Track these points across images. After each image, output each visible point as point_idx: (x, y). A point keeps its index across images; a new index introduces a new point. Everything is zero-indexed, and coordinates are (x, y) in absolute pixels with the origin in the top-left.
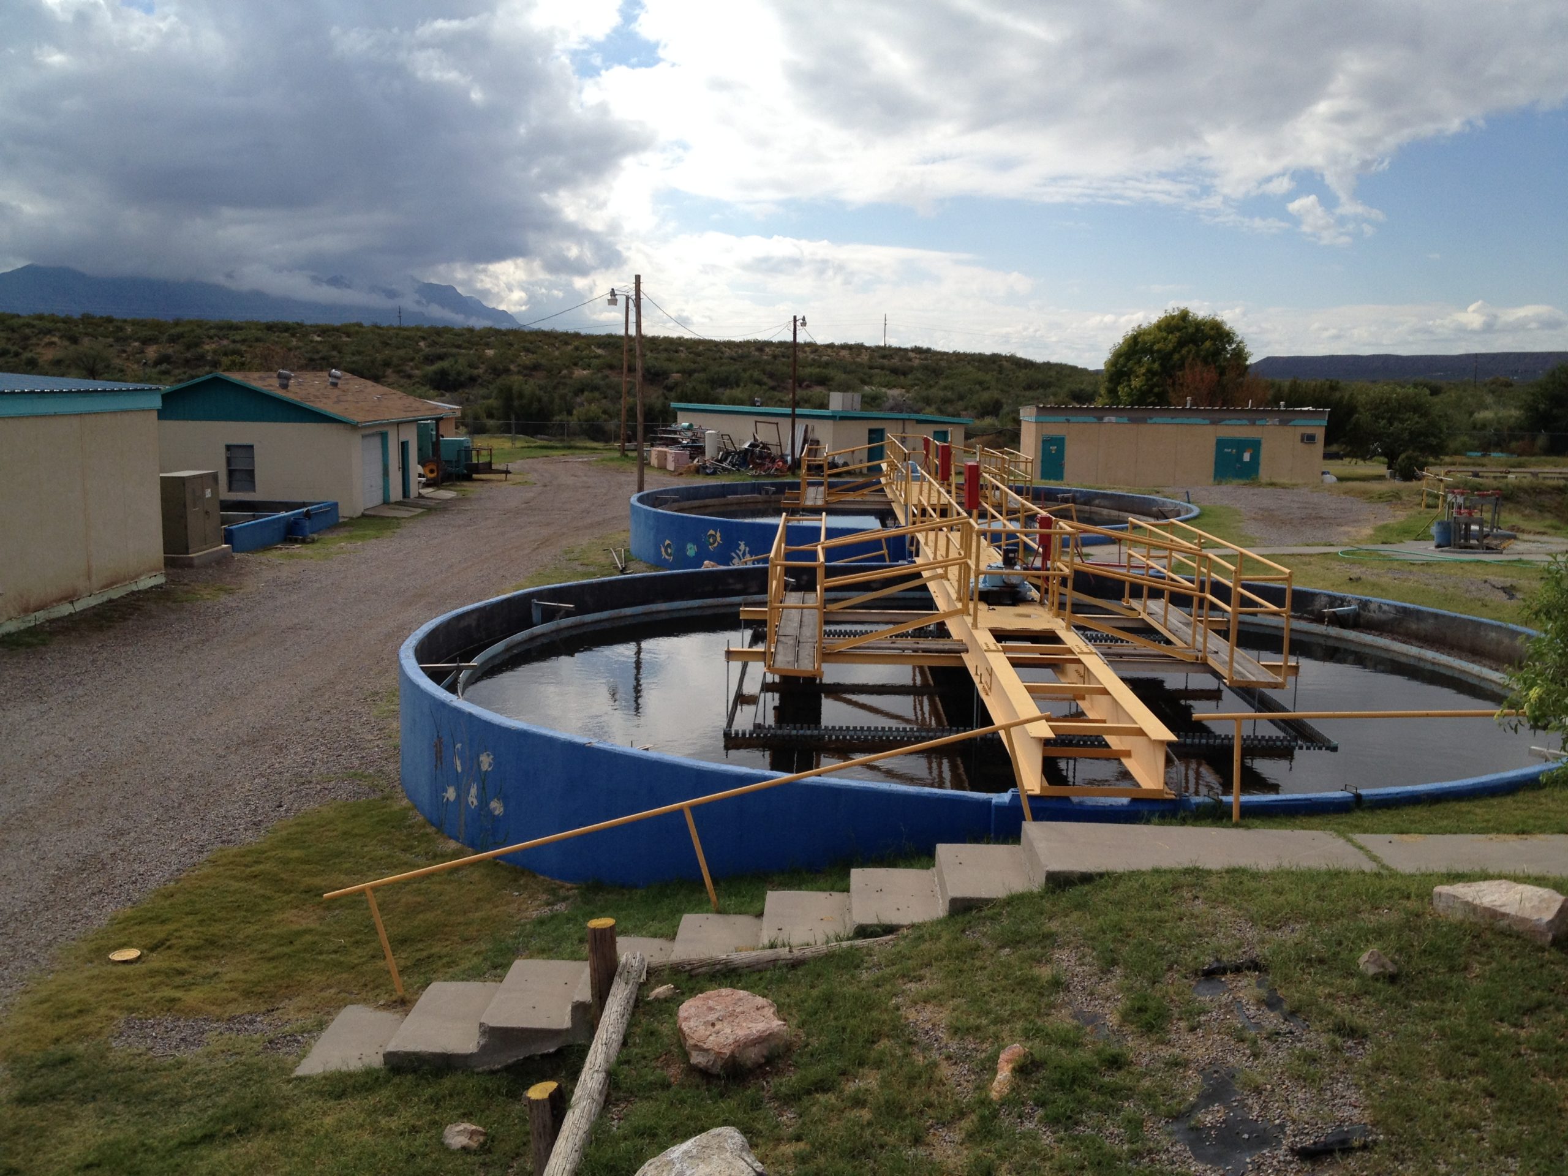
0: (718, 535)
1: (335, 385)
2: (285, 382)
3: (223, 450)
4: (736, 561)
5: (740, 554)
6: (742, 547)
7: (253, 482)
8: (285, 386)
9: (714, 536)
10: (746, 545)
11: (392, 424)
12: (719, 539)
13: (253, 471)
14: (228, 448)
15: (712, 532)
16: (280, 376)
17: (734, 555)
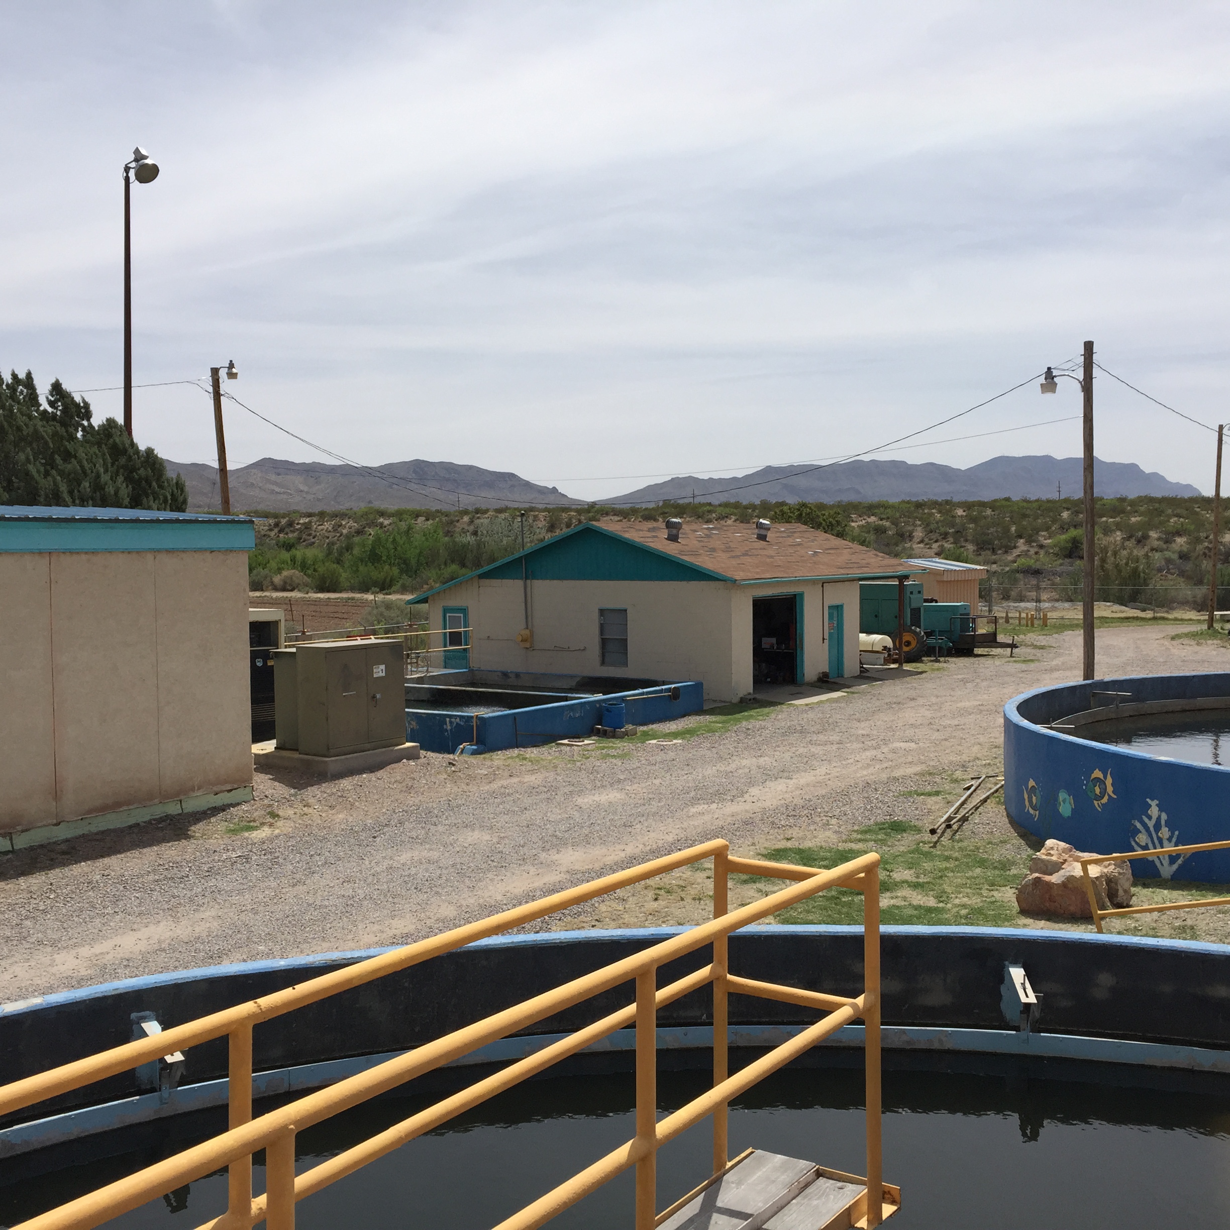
0: (1109, 781)
1: (762, 538)
2: (674, 531)
3: (596, 614)
4: (1142, 838)
5: (1151, 824)
6: (1154, 811)
7: (625, 653)
8: (673, 538)
9: (1102, 782)
10: (1161, 808)
11: (813, 582)
12: (1110, 789)
13: (626, 640)
14: (602, 612)
15: (1097, 774)
16: (669, 525)
17: (1138, 825)
